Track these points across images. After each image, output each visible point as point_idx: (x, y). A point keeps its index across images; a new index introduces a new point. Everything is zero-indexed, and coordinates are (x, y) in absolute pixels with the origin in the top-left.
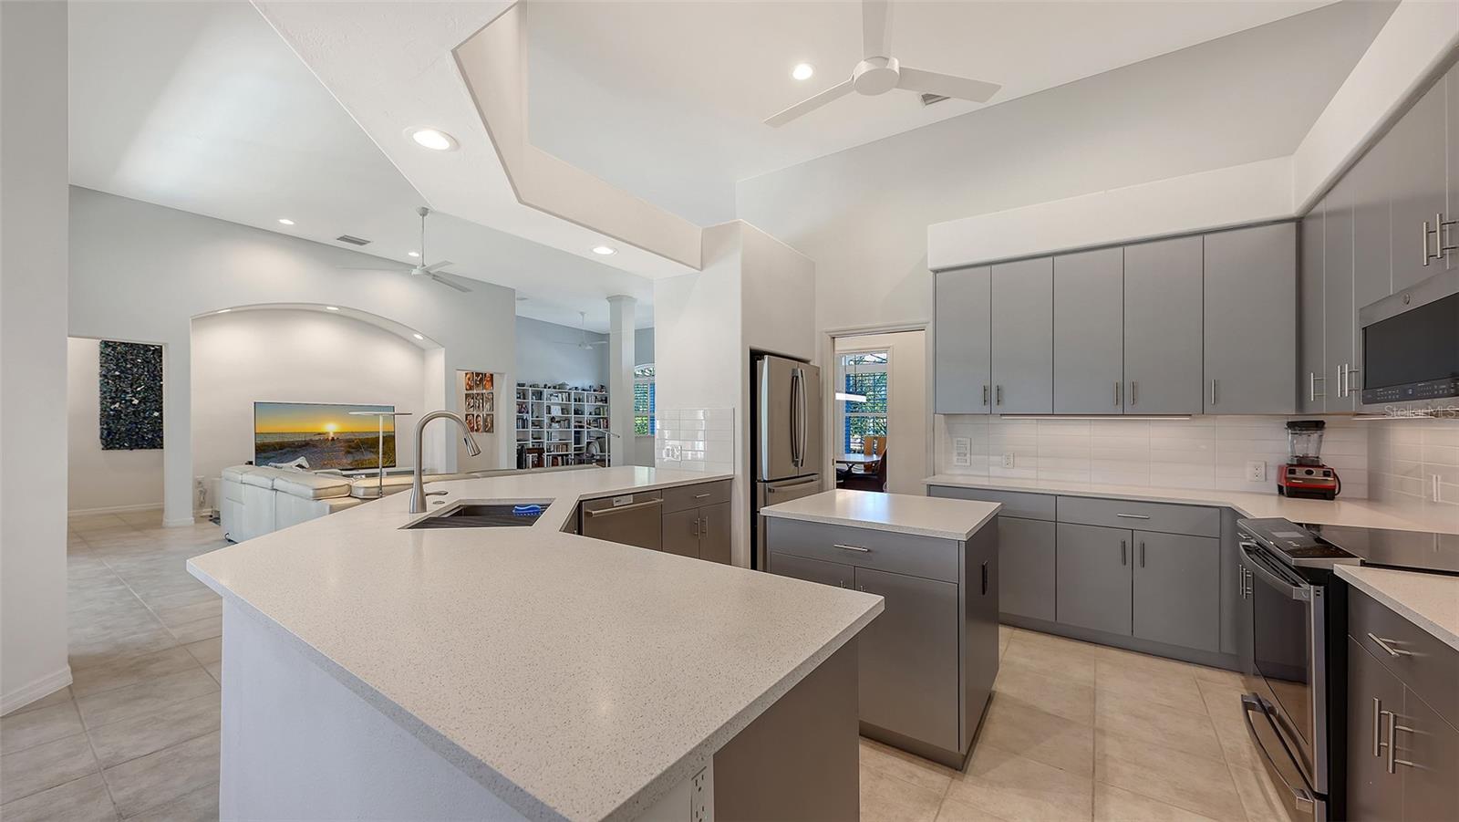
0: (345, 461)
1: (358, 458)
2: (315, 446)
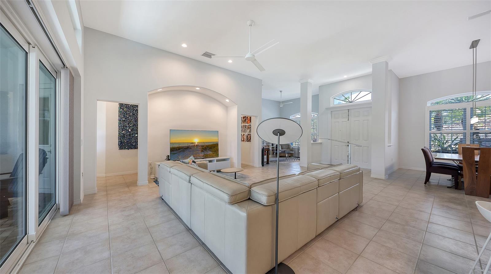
0: (201, 155)
2: (191, 148)
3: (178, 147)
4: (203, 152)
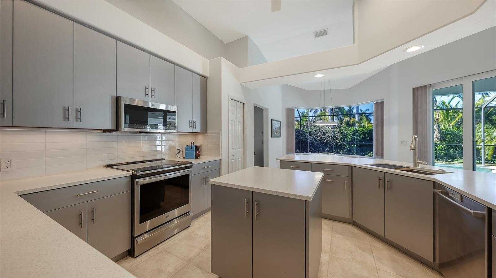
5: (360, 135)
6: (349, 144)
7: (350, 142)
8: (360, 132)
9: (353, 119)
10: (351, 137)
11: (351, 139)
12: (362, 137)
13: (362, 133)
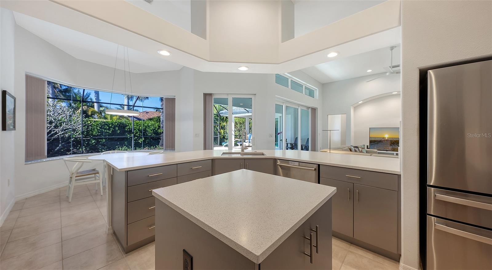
0: (390, 148)
1: (393, 147)
2: (382, 142)
3: (374, 140)
4: (391, 146)
5: (110, 128)
6: (94, 139)
7: (97, 136)
8: (110, 124)
9: (92, 109)
10: (98, 130)
11: (99, 132)
12: (112, 130)
13: (112, 125)
